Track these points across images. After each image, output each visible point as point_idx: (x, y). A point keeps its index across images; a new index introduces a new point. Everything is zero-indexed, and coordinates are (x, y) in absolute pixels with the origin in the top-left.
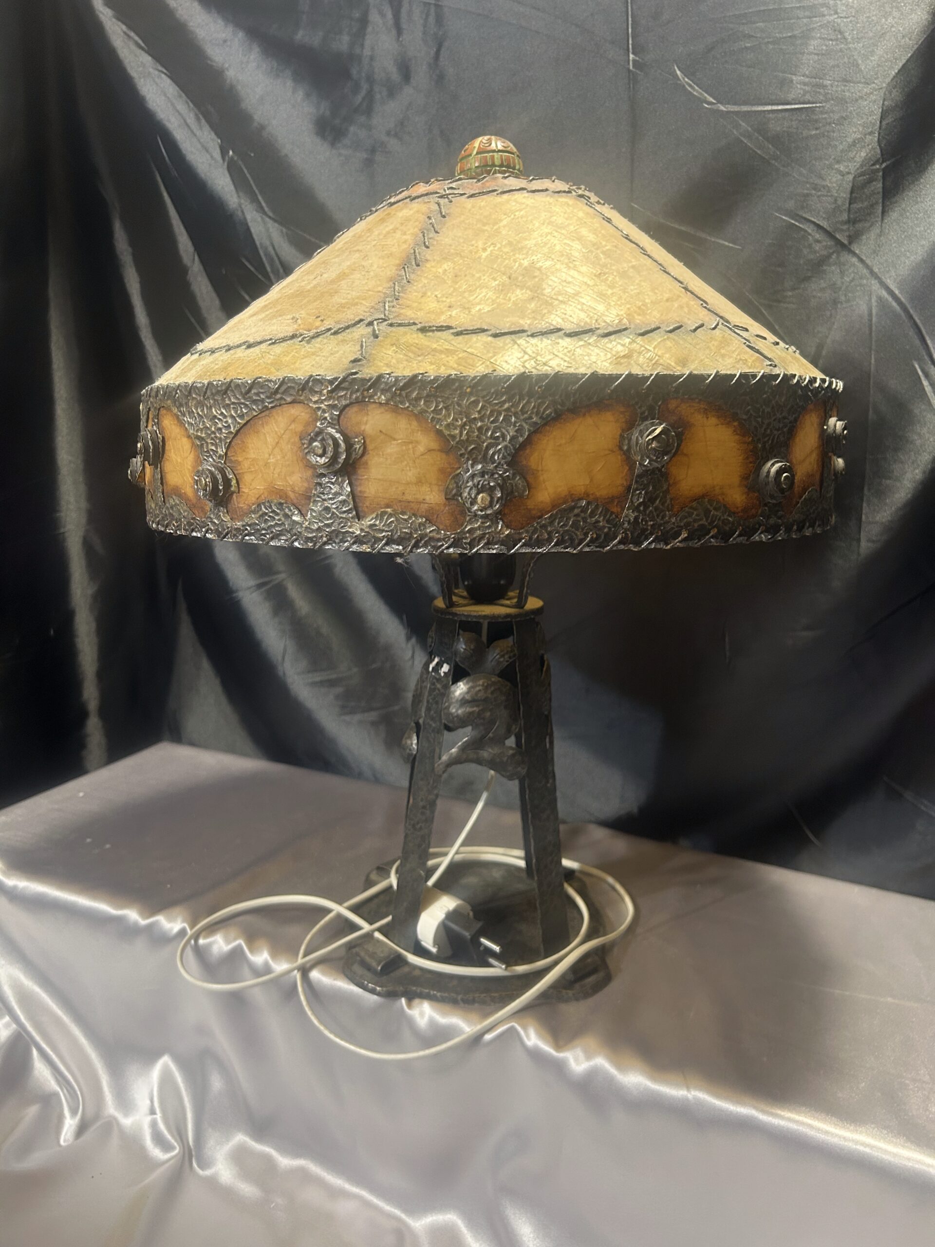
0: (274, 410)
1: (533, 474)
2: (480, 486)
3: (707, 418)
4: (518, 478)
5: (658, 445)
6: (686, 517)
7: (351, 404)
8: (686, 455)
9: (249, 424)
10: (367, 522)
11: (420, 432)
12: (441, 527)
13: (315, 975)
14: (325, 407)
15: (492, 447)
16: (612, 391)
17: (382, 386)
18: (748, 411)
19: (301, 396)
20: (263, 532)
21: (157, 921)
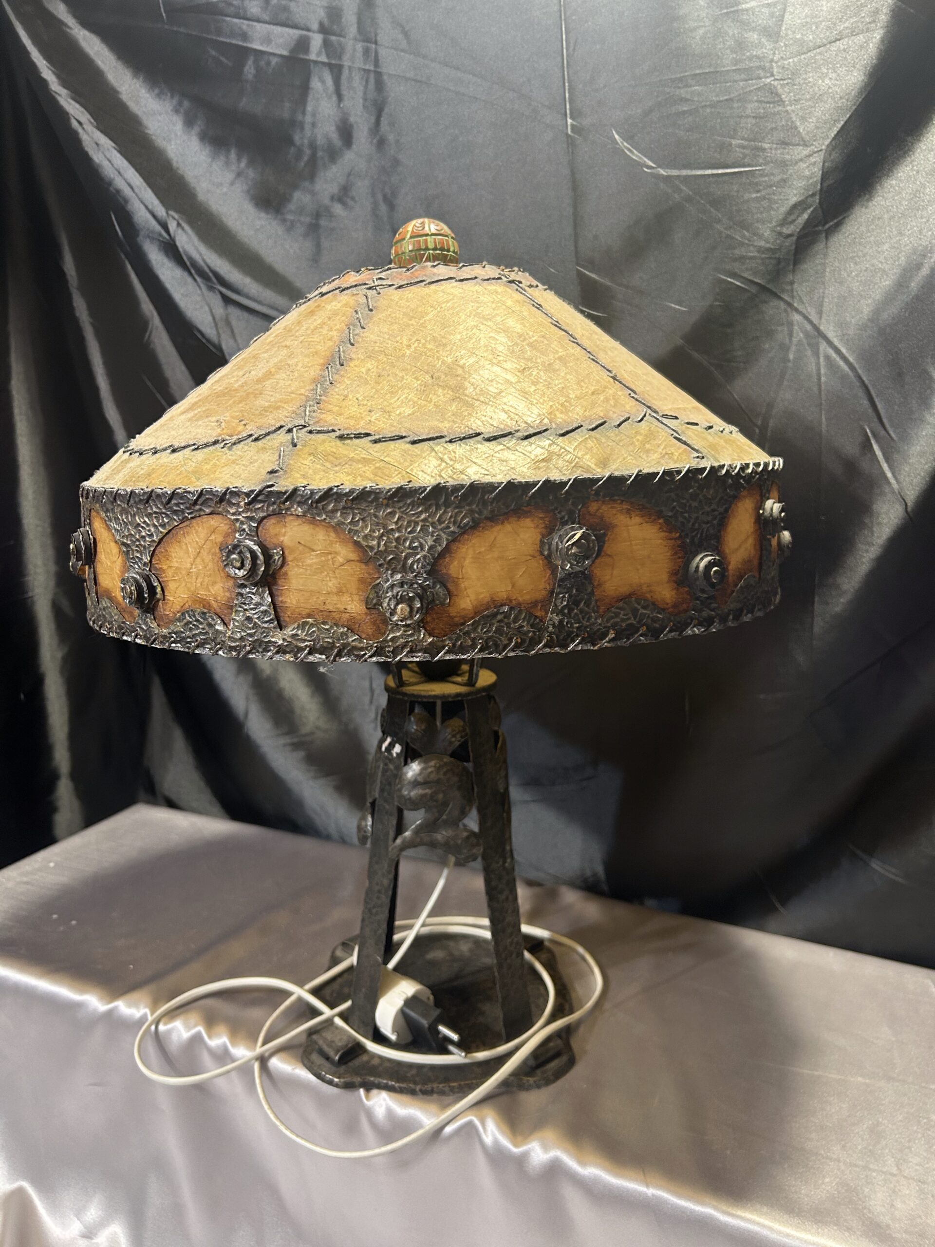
0: (194, 521)
1: (454, 582)
2: (398, 597)
3: (631, 518)
4: (438, 586)
5: (578, 550)
6: (612, 618)
7: (269, 515)
8: (609, 556)
9: (171, 533)
10: (289, 631)
11: (338, 544)
12: (364, 636)
13: (275, 1063)
14: (243, 519)
15: (411, 556)
16: (530, 498)
17: (298, 499)
18: (674, 507)
19: (219, 508)
20: (189, 640)
21: (116, 1008)
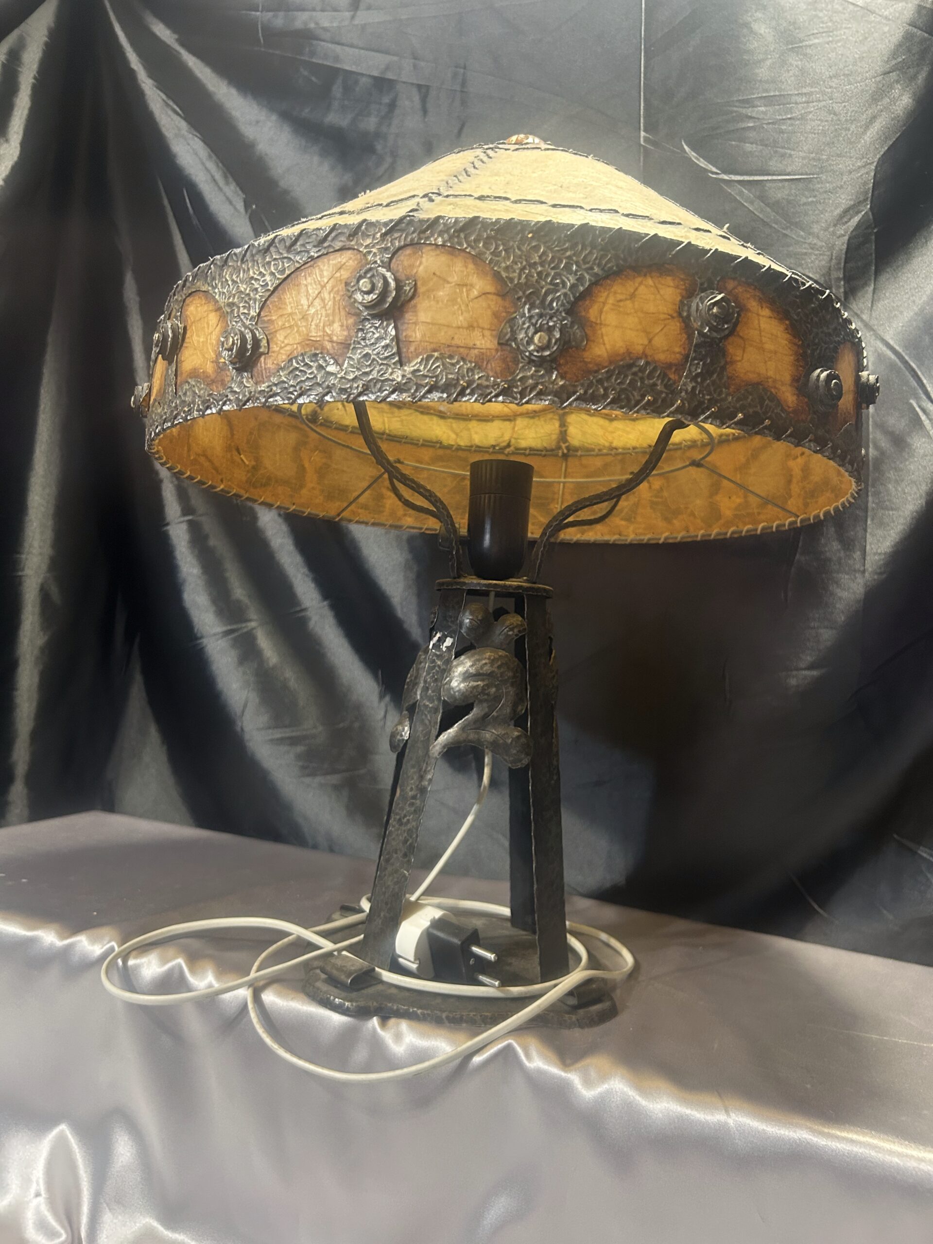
1: (591, 326)
2: (538, 325)
4: (576, 327)
6: (742, 400)
7: (405, 246)
8: (741, 338)
9: (289, 279)
10: (411, 367)
11: (475, 276)
12: (491, 374)
13: (269, 996)
14: (376, 251)
15: (551, 293)
16: (673, 255)
17: (440, 228)
18: (799, 314)
19: (351, 241)
20: (291, 389)
21: (76, 942)
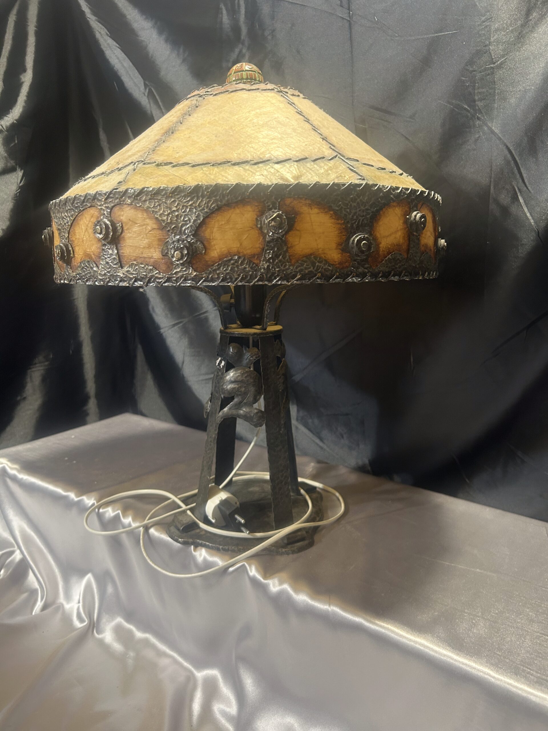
0: (84, 212)
1: (208, 241)
2: (176, 248)
3: (312, 209)
4: (199, 243)
5: (275, 224)
6: (300, 266)
7: (115, 205)
8: (298, 230)
9: (75, 220)
10: (126, 269)
11: (148, 219)
13: (152, 531)
14: (104, 208)
15: (184, 226)
16: (250, 193)
17: (128, 195)
18: (340, 205)
19: (94, 203)
20: (84, 277)
